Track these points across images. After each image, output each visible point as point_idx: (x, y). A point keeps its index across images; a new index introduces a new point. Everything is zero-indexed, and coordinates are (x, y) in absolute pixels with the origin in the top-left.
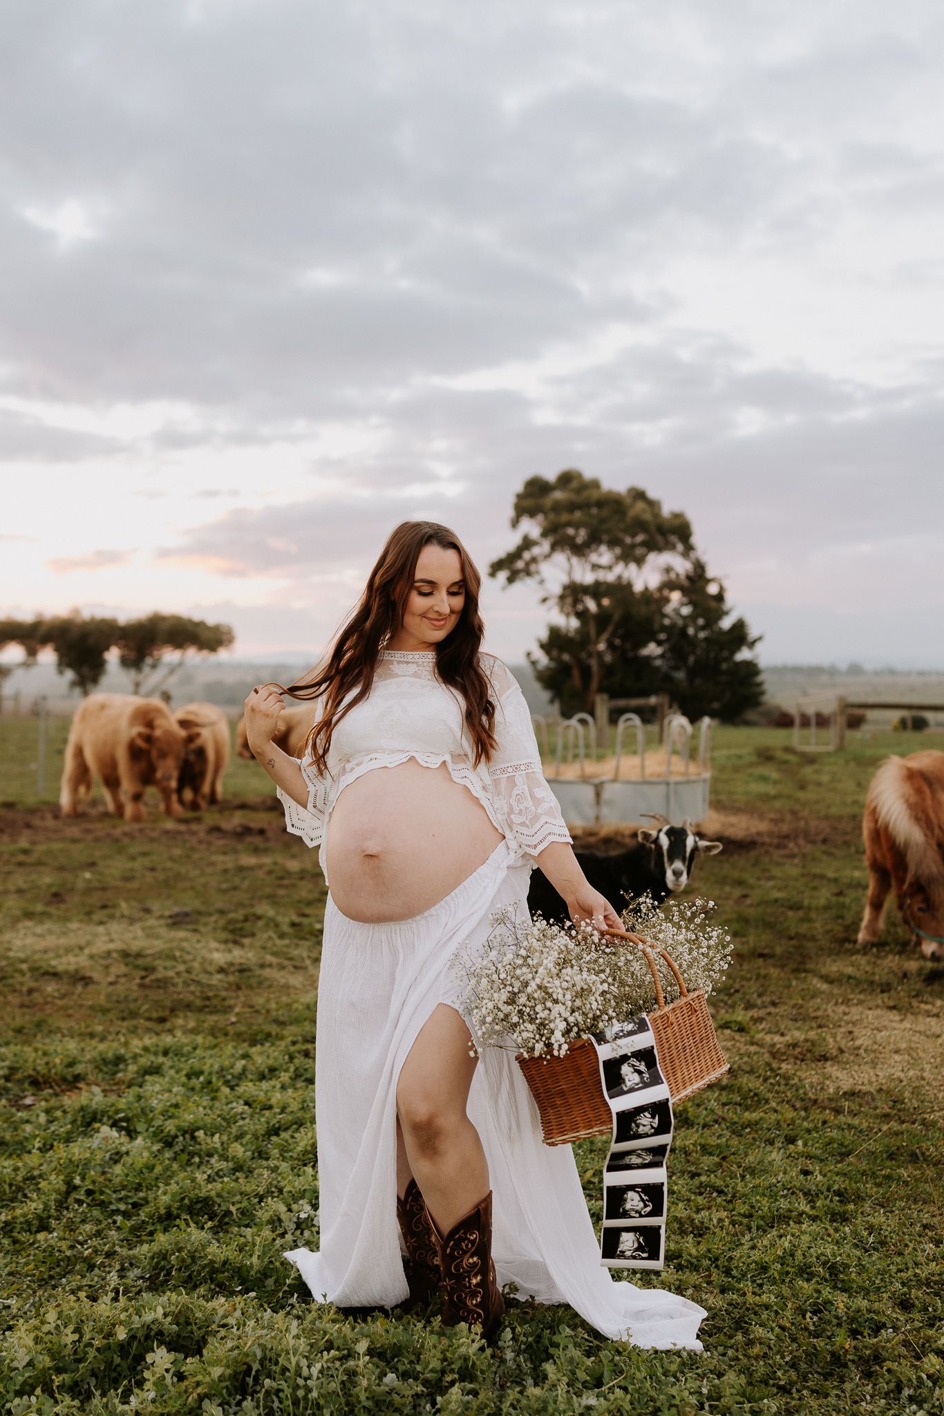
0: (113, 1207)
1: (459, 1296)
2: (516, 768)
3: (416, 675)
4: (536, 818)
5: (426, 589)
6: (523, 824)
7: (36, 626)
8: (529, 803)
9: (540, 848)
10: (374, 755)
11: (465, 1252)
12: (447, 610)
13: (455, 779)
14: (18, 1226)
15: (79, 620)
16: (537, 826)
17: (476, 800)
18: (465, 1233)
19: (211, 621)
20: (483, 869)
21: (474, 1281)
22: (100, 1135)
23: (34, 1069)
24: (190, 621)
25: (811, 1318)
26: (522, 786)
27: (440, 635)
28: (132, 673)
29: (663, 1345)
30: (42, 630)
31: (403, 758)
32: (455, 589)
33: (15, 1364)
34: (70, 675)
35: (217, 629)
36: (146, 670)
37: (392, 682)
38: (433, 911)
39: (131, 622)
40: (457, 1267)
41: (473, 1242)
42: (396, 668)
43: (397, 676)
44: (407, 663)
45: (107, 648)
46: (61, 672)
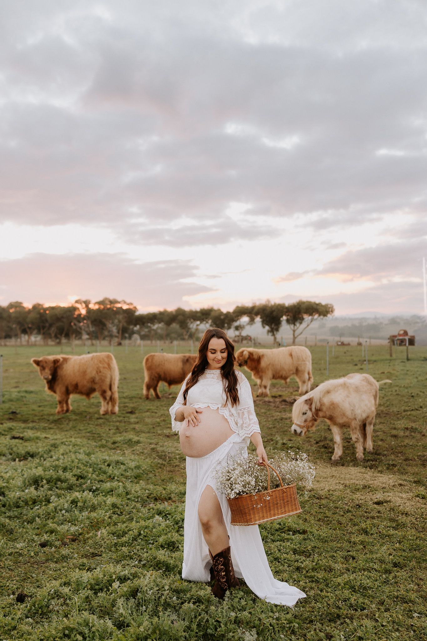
0: (149, 542)
1: (218, 578)
2: (244, 409)
3: (213, 378)
4: (250, 425)
5: (213, 352)
6: (246, 427)
7: (253, 308)
8: (248, 420)
9: (251, 434)
10: (198, 403)
11: (219, 564)
12: (220, 358)
13: (220, 413)
14: (119, 545)
15: (270, 305)
16: (250, 427)
17: (226, 419)
18: (218, 558)
19: (323, 303)
20: (225, 443)
21: (223, 574)
22: (155, 518)
23: (157, 495)
24: (315, 303)
25: (342, 603)
26: (246, 415)
27: (220, 365)
28: (292, 326)
29: (278, 603)
30: (255, 310)
31: (206, 405)
32: (223, 351)
33: (84, 581)
34: (267, 328)
35: (326, 306)
36: (298, 324)
37: (205, 380)
38: (207, 456)
39: (290, 305)
40: (217, 568)
41: (221, 561)
42: (208, 376)
43: (207, 378)
44: (211, 374)
45: (282, 317)
46: (264, 327)
